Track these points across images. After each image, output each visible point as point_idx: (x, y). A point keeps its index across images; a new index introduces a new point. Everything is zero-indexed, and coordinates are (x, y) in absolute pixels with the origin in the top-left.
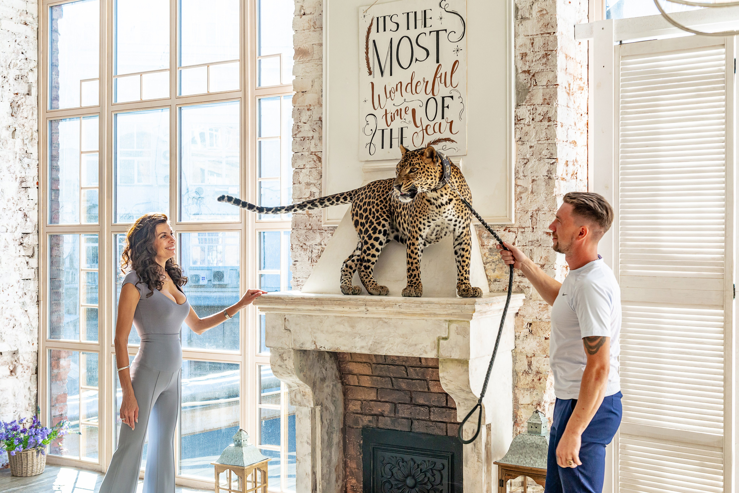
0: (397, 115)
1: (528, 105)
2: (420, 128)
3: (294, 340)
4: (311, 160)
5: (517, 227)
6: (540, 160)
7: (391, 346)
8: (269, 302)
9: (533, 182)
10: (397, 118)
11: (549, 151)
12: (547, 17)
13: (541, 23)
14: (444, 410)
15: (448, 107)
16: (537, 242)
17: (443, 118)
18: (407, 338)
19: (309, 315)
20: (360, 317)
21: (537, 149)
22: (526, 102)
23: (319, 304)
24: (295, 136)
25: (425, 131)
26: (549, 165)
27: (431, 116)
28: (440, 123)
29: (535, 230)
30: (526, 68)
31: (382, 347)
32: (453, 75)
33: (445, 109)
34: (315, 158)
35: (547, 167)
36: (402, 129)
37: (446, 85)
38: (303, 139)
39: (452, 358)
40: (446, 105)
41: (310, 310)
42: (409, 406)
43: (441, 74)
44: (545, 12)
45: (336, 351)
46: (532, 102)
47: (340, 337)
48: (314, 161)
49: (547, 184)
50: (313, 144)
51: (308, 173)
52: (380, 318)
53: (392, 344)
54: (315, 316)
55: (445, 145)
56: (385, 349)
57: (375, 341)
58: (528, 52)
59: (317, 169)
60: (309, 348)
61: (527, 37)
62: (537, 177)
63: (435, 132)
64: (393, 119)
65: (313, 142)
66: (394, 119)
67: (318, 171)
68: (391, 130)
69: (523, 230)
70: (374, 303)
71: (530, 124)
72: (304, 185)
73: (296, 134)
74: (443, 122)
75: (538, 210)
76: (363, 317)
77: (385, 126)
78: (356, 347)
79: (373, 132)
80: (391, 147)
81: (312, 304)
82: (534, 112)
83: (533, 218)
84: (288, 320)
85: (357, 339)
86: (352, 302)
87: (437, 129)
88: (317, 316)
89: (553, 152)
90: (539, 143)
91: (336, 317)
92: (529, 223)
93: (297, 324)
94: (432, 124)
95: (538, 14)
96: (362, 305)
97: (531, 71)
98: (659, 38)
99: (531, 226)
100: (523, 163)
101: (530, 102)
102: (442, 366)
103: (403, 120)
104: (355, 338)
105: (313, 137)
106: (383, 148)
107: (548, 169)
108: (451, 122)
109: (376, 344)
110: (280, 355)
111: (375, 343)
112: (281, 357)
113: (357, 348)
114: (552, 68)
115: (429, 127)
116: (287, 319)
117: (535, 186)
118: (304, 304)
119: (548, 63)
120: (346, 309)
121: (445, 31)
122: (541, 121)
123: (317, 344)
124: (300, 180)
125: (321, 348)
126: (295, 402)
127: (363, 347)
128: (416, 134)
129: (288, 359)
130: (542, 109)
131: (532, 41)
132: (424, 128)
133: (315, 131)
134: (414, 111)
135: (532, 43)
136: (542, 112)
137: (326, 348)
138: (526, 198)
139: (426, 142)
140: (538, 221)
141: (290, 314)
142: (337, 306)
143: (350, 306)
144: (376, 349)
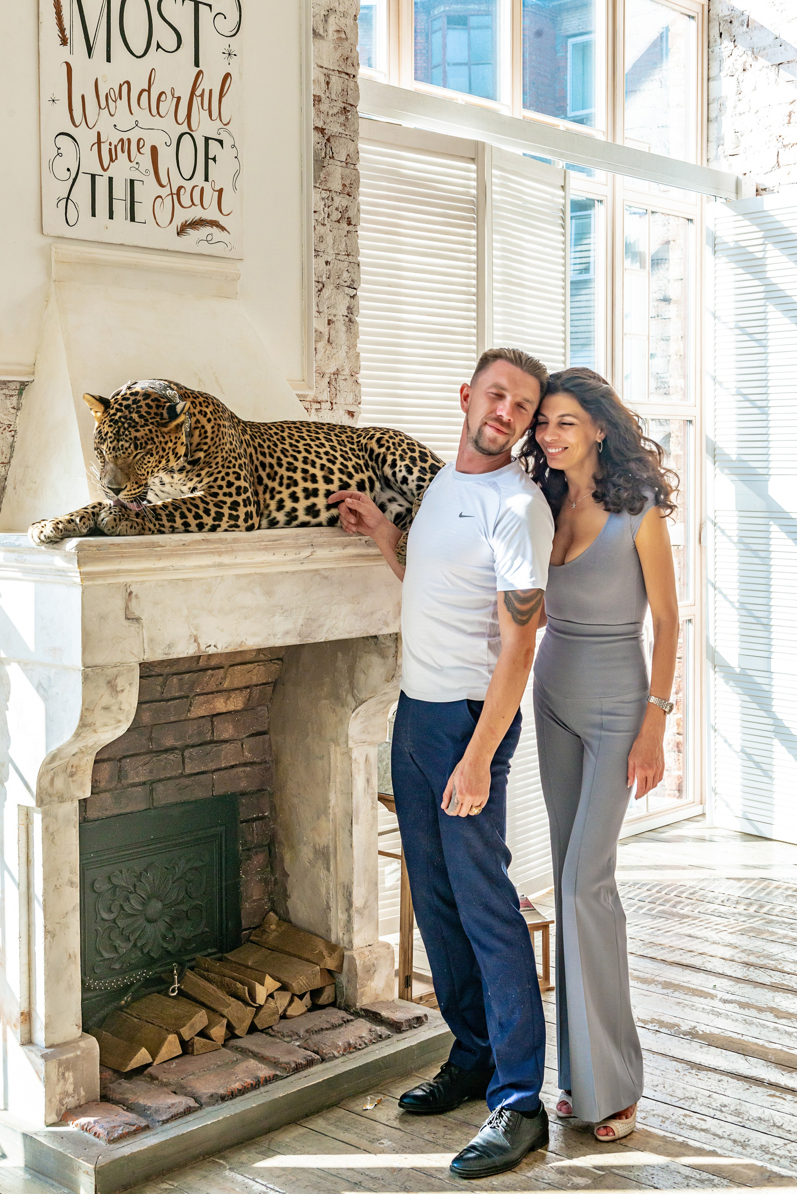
0: (123, 151)
1: (323, 189)
2: (167, 190)
3: (151, 640)
5: (311, 400)
6: (338, 287)
7: (334, 622)
8: (118, 557)
9: (329, 324)
10: (122, 157)
11: (350, 274)
12: (346, 44)
13: (338, 54)
14: (208, 747)
15: (214, 159)
17: (207, 179)
18: (359, 603)
19: (184, 580)
21: (335, 268)
22: (320, 184)
23: (227, 552)
25: (175, 197)
26: (348, 298)
27: (187, 169)
28: (202, 189)
29: (334, 406)
30: (320, 125)
31: (321, 626)
32: (223, 99)
33: (211, 162)
35: (347, 302)
36: (132, 182)
37: (211, 116)
40: (211, 156)
41: (200, 567)
42: (147, 758)
43: (203, 90)
44: (343, 36)
45: (239, 649)
46: (329, 185)
47: (246, 618)
49: (349, 330)
52: (317, 570)
53: (336, 618)
54: (197, 579)
55: (211, 234)
56: (325, 629)
57: (308, 617)
58: (323, 96)
60: (183, 652)
61: (321, 69)
62: (335, 316)
63: (193, 204)
64: (114, 157)
66: (116, 158)
68: (111, 179)
69: (318, 406)
71: (326, 222)
74: (207, 186)
75: (337, 373)
76: (287, 572)
77: (98, 170)
78: (275, 635)
79: (73, 176)
80: (111, 217)
81: (213, 553)
82: (330, 204)
83: (331, 386)
84: (137, 596)
85: (278, 618)
86: (287, 541)
87: (197, 200)
88: (201, 579)
89: (355, 278)
90: (338, 258)
91: (238, 576)
92: (325, 396)
93: (156, 603)
94: (188, 185)
95: (336, 36)
97: (326, 131)
99: (329, 400)
100: (317, 290)
101: (325, 185)
103: (134, 164)
104: (273, 616)
106: (94, 215)
107: (348, 305)
108: (221, 191)
109: (310, 622)
110: (109, 682)
111: (310, 620)
112: (112, 686)
113: (278, 637)
114: (352, 136)
115: (182, 190)
116: (134, 594)
117: (332, 332)
118: (197, 554)
119: (346, 123)
121: (208, 8)
122: (338, 221)
123: (200, 641)
125: (207, 649)
126: (50, 796)
127: (287, 633)
128: (159, 199)
129: (128, 688)
130: (340, 201)
131: (327, 79)
132: (175, 191)
134: (154, 150)
135: (328, 83)
136: (340, 207)
137: (219, 646)
138: (323, 350)
139: (178, 221)
140: (338, 392)
141: (143, 582)
142: (263, 552)
143: (287, 550)
144: (310, 634)
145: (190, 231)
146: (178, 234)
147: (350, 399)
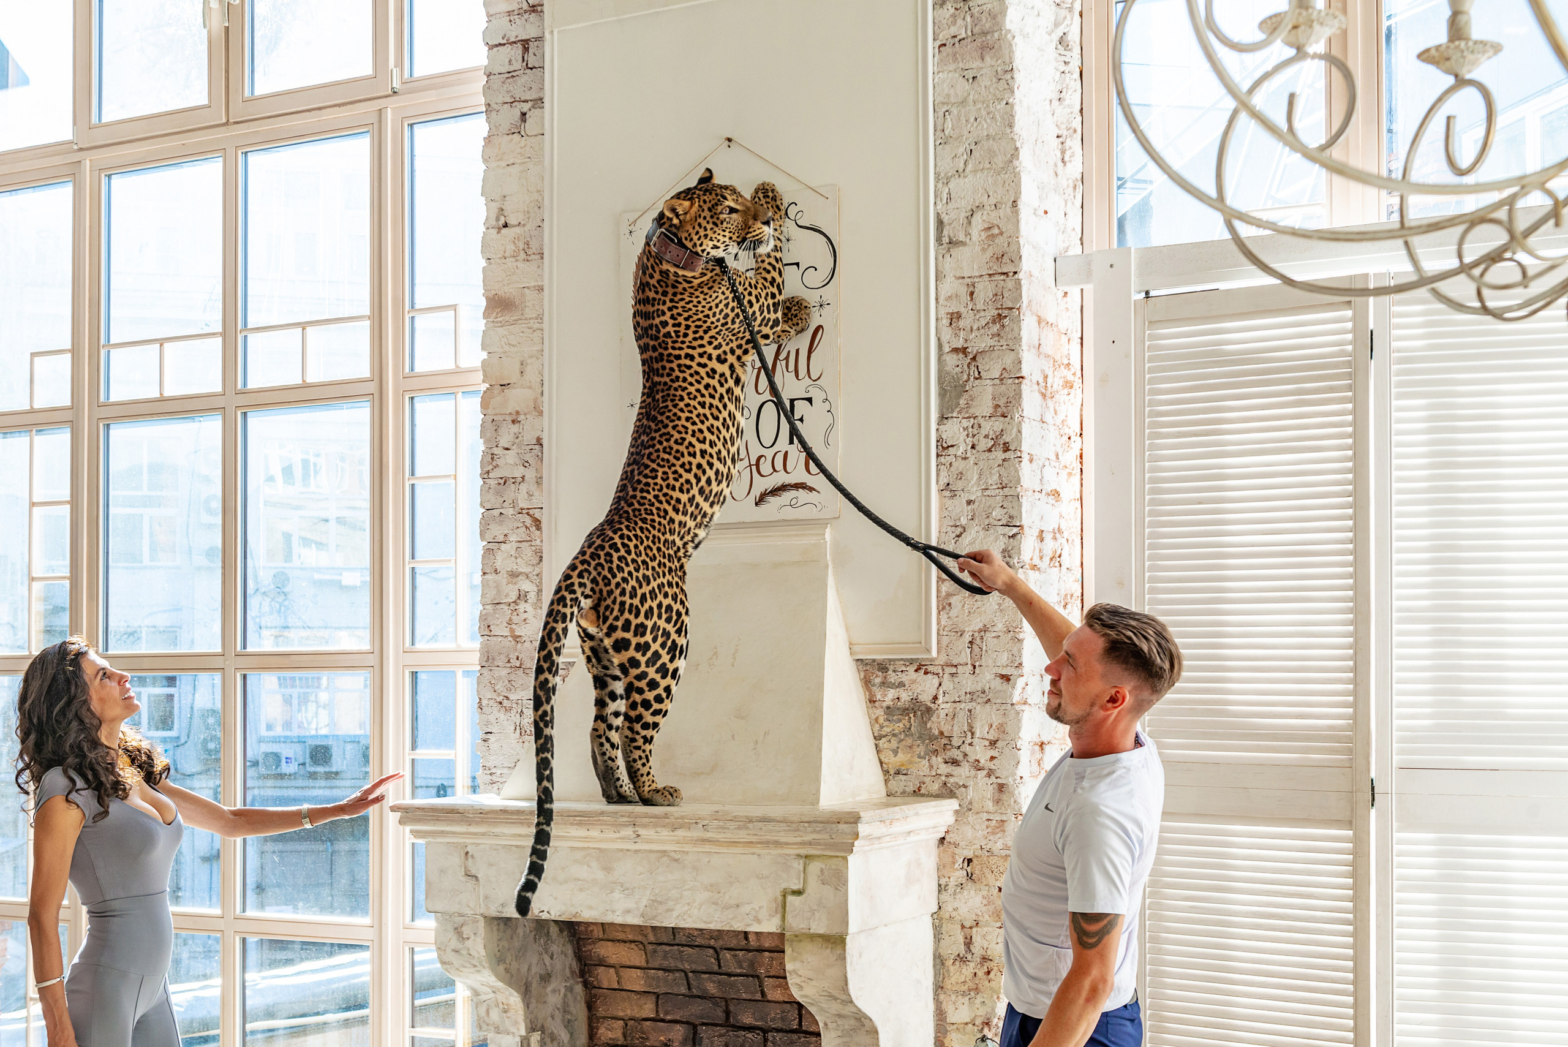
1: (964, 418)
2: (746, 463)
3: (486, 898)
4: (521, 525)
5: (941, 663)
6: (987, 528)
7: (686, 908)
8: (433, 820)
11: (1006, 510)
12: (1000, 240)
13: (989, 253)
14: (795, 1037)
16: (983, 695)
17: (791, 442)
18: (719, 893)
19: (517, 846)
20: (622, 850)
21: (982, 506)
22: (959, 412)
24: (486, 476)
25: (754, 468)
26: (1006, 540)
27: (767, 440)
28: (786, 453)
29: (977, 671)
30: (960, 344)
31: (671, 910)
32: (813, 355)
34: (528, 521)
35: (1002, 543)
37: (797, 376)
38: (502, 481)
39: (812, 931)
40: (797, 416)
41: (520, 835)
42: (723, 1031)
43: (789, 352)
44: (996, 231)
45: (573, 920)
46: (971, 411)
47: (581, 890)
48: (526, 527)
50: (525, 492)
51: (513, 552)
52: (665, 851)
53: (688, 904)
55: (796, 498)
56: (675, 914)
57: (653, 898)
58: (963, 310)
59: (533, 544)
61: (961, 281)
63: (775, 470)
65: (524, 487)
67: (534, 548)
69: (954, 670)
70: (652, 820)
71: (968, 455)
72: (505, 576)
73: (488, 472)
74: (792, 449)
75: (985, 630)
76: (628, 850)
78: (613, 912)
81: (522, 823)
82: (976, 432)
83: (974, 646)
84: (472, 856)
85: (617, 895)
86: (605, 818)
87: (779, 465)
89: (1013, 513)
90: (985, 494)
91: (572, 849)
92: (965, 656)
93: (491, 865)
94: (769, 453)
95: (984, 235)
96: (627, 826)
97: (969, 350)
98: (1223, 286)
99: (970, 662)
100: (954, 535)
101: (967, 412)
102: (790, 949)
104: (612, 892)
105: (523, 478)
107: (1003, 547)
109: (655, 904)
110: (456, 929)
111: (655, 902)
112: (458, 933)
113: (617, 913)
114: (1011, 344)
115: (763, 459)
116: (470, 854)
118: (507, 823)
119: (1002, 334)
120: (594, 833)
121: (796, 266)
122: (990, 450)
124: (498, 564)
125: (541, 914)
126: (488, 1025)
127: (628, 911)
129: (473, 937)
130: (991, 427)
131: (971, 289)
132: (753, 462)
133: (527, 465)
135: (972, 294)
136: (991, 432)
137: (553, 913)
138: (960, 606)
139: (757, 492)
140: (984, 652)
141: (478, 844)
142: (576, 827)
143: (603, 827)
144: (656, 916)
145: (771, 499)
146: (756, 504)
147: (1004, 658)
